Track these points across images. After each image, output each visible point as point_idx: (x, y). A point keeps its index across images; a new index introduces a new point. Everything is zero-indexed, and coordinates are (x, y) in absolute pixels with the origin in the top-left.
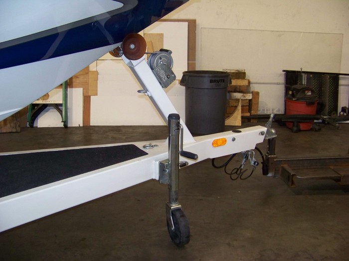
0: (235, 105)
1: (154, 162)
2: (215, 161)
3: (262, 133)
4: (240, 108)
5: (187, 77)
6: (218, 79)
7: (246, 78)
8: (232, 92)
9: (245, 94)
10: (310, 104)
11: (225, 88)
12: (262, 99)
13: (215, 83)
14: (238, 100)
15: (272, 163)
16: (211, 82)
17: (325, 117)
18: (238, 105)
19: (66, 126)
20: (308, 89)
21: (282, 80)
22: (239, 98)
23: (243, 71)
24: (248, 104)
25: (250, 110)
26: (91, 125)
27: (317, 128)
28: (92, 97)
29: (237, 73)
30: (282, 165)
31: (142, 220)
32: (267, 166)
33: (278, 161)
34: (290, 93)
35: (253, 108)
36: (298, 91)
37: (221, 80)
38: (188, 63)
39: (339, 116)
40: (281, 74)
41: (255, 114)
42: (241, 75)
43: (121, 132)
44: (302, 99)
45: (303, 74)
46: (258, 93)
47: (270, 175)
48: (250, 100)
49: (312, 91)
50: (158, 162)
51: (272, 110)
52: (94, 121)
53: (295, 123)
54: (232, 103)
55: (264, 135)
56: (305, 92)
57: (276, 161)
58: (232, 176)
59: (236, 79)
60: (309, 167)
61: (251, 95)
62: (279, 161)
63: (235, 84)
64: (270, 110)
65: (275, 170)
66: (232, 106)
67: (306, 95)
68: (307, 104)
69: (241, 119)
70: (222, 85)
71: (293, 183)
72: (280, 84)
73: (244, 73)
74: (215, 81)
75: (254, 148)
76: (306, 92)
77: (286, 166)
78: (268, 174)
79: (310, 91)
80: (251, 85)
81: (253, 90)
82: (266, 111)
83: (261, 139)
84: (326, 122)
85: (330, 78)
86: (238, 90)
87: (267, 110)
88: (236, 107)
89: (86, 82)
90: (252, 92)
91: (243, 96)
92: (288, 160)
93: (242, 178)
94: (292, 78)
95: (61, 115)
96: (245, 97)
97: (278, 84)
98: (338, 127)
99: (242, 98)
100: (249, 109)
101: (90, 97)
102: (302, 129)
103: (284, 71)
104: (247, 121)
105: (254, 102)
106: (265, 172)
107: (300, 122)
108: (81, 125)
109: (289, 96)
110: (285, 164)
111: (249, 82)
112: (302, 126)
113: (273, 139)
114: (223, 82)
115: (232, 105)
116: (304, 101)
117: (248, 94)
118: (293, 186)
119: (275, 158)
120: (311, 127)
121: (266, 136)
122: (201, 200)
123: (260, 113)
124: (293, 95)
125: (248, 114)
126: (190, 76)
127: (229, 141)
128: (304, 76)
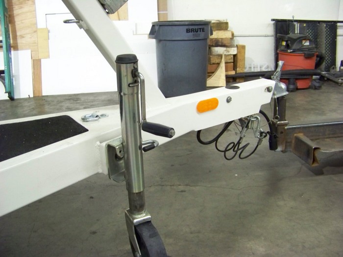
0: (217, 61)
1: (98, 143)
2: (201, 135)
3: (268, 90)
4: (223, 65)
5: (157, 28)
6: (196, 27)
7: (228, 29)
8: (213, 46)
9: (228, 49)
10: (308, 57)
11: (205, 39)
12: (249, 54)
13: (193, 33)
14: (220, 56)
15: (282, 133)
16: (187, 32)
17: (323, 73)
18: (221, 61)
19: (11, 98)
20: (306, 39)
21: (270, 31)
22: (221, 53)
23: (225, 21)
24: (232, 61)
25: (235, 68)
26: (44, 94)
27: (317, 85)
28: (42, 61)
29: (217, 23)
30: (295, 135)
31: (94, 233)
32: (275, 137)
33: (290, 129)
34: (284, 43)
35: (238, 64)
36: (293, 41)
37: (200, 29)
38: (158, 14)
39: (340, 71)
40: (269, 24)
41: (242, 72)
42: (222, 26)
43: (78, 102)
44: (299, 50)
45: (295, 23)
46: (243, 47)
47: (279, 149)
48: (235, 56)
49: (310, 41)
50: (104, 144)
51: (260, 67)
52: (48, 90)
53: (292, 81)
54: (214, 60)
55: (272, 93)
56: (302, 42)
57: (287, 129)
58: (227, 153)
59: (217, 30)
60: (331, 136)
61: (236, 49)
62: (292, 128)
63: (216, 37)
64: (257, 67)
65: (286, 142)
66: (214, 64)
67: (303, 46)
68: (304, 56)
69: (225, 78)
70: (202, 35)
71: (314, 160)
72: (268, 36)
73: (227, 23)
74: (192, 30)
75: (258, 112)
76: (304, 42)
77: (301, 136)
78: (277, 148)
79: (308, 41)
80: (235, 38)
81: (237, 44)
82: (252, 68)
83: (267, 98)
84: (326, 79)
85: (326, 27)
86: (220, 44)
87: (254, 68)
88: (219, 64)
89: (35, 43)
90: (237, 46)
91: (226, 50)
92: (304, 127)
93: (241, 157)
94: (282, 27)
95: (4, 84)
96: (229, 52)
97: (266, 36)
98: (341, 83)
99: (225, 53)
100: (234, 66)
101: (40, 60)
102: (299, 88)
103: (273, 20)
104: (232, 81)
105: (239, 57)
106: (273, 146)
107: (297, 79)
108: (32, 96)
109: (282, 48)
110: (299, 132)
111: (233, 35)
112: (300, 84)
113: (283, 97)
114: (203, 31)
115: (214, 62)
116: (302, 52)
117: (233, 49)
118: (315, 165)
119: (286, 125)
120: (310, 84)
121: (274, 94)
122: (182, 191)
123: (246, 70)
124: (288, 46)
125: (233, 73)
126: (160, 26)
127: (222, 103)
128: (297, 25)
